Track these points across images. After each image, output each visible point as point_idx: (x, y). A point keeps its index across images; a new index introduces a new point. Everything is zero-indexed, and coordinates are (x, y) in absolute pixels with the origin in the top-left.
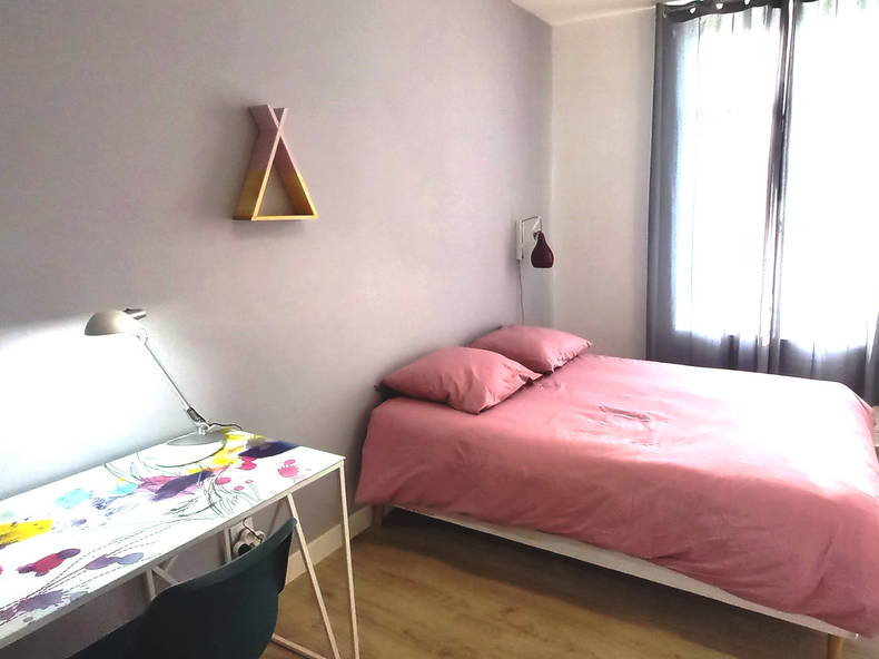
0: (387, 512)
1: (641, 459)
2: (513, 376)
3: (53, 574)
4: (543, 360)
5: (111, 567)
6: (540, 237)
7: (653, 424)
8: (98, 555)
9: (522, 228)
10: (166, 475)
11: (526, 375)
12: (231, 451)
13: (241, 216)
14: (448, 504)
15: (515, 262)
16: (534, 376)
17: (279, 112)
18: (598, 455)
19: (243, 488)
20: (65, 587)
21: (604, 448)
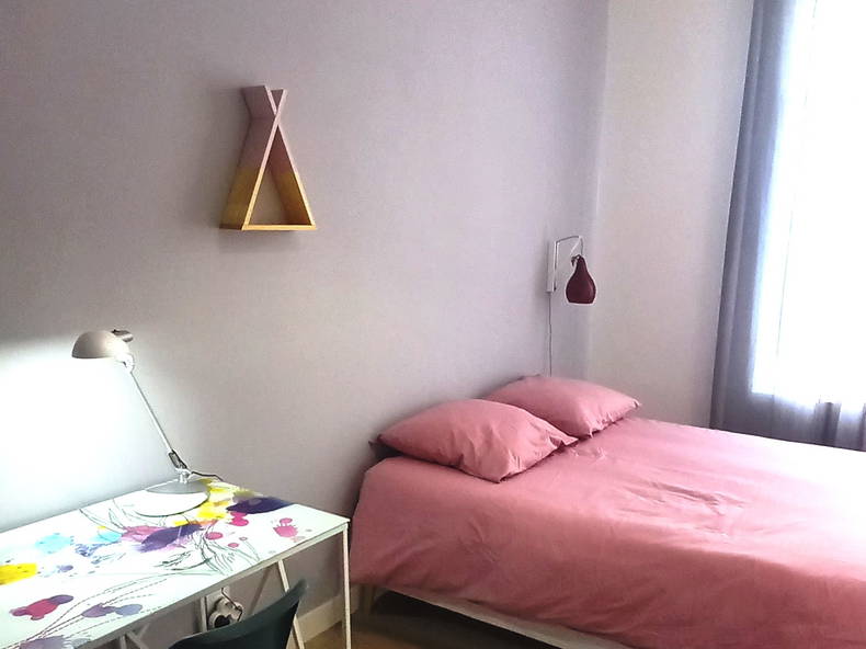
0: (377, 595)
1: (708, 548)
2: (543, 438)
3: (49, 619)
4: (578, 420)
5: (109, 616)
6: (580, 263)
7: (722, 508)
8: (94, 602)
9: (556, 251)
10: (150, 525)
11: (557, 437)
12: (217, 504)
13: (229, 223)
14: (456, 589)
15: (545, 294)
16: (568, 440)
17: (277, 95)
18: (653, 540)
19: (237, 545)
20: (65, 632)
21: (659, 532)
